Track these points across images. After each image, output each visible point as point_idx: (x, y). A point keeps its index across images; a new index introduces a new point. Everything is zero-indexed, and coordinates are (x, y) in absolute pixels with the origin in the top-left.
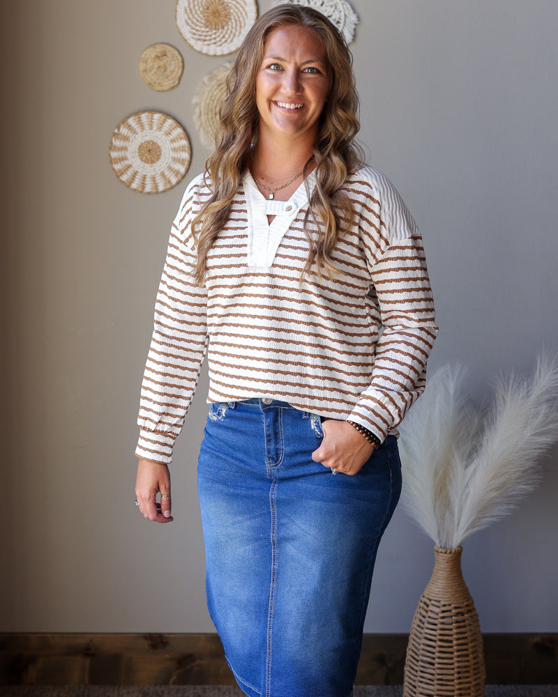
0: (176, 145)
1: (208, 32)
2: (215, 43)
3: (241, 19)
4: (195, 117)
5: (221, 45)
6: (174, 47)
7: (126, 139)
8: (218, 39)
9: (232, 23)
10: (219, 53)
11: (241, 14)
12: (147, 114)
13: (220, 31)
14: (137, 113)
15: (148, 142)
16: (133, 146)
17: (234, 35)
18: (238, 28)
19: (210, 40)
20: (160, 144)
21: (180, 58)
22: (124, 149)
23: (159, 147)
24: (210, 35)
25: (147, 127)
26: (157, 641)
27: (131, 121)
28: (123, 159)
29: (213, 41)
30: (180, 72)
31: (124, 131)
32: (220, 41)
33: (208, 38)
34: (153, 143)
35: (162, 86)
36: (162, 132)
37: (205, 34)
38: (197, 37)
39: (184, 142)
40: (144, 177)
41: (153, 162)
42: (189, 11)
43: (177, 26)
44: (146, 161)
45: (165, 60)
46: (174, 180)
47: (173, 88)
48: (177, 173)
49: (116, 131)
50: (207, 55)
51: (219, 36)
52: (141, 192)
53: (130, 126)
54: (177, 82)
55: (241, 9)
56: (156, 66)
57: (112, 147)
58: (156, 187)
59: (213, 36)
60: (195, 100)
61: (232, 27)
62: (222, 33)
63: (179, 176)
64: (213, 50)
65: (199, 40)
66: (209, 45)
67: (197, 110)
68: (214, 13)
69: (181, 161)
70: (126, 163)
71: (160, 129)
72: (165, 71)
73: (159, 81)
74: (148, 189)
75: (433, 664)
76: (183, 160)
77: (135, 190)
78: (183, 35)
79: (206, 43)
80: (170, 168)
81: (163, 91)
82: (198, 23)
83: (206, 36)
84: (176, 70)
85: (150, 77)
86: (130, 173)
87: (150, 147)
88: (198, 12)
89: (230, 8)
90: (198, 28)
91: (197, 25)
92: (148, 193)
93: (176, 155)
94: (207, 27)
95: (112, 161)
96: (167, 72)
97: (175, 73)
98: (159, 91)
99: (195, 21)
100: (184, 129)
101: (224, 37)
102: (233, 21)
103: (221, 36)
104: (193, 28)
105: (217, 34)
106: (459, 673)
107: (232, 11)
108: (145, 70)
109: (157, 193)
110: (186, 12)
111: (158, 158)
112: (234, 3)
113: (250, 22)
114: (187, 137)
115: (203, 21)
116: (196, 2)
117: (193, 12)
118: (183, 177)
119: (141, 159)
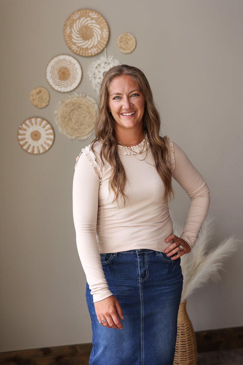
0: (48, 132)
1: (60, 82)
3: (75, 76)
4: (56, 119)
5: (66, 87)
6: (45, 88)
7: (25, 130)
8: (65, 85)
9: (71, 78)
10: (66, 91)
11: (75, 73)
12: (34, 119)
13: (66, 81)
14: (30, 119)
15: (35, 131)
16: (28, 133)
17: (72, 83)
18: (74, 80)
19: (61, 85)
20: (40, 132)
21: (48, 94)
22: (24, 134)
24: (62, 83)
25: (34, 124)
26: (46, 351)
27: (27, 122)
28: (25, 139)
29: (63, 86)
30: (48, 99)
31: (24, 126)
32: (66, 85)
33: (60, 84)
34: (37, 132)
35: (40, 105)
36: (41, 127)
37: (59, 82)
38: (56, 84)
39: (51, 131)
40: (34, 147)
41: (37, 140)
42: (52, 72)
43: (47, 80)
44: (34, 140)
45: (41, 94)
46: (47, 148)
47: (46, 106)
48: (48, 145)
49: (20, 126)
50: (60, 92)
52: (33, 154)
53: (26, 124)
54: (47, 104)
55: (75, 71)
56: (38, 97)
57: (18, 134)
58: (39, 151)
59: (63, 83)
60: (56, 112)
61: (71, 79)
62: (67, 82)
63: (49, 146)
64: (63, 90)
65: (56, 85)
67: (57, 117)
68: (63, 73)
69: (50, 139)
70: (25, 141)
71: (40, 125)
72: (42, 98)
73: (39, 103)
74: (36, 152)
77: (29, 153)
78: (50, 83)
79: (60, 86)
80: (45, 143)
81: (42, 108)
82: (56, 78)
83: (60, 83)
85: (36, 102)
86: (27, 145)
87: (36, 134)
88: (56, 73)
90: (56, 80)
91: (55, 79)
92: (36, 154)
93: (48, 137)
94: (60, 79)
95: (19, 140)
97: (46, 100)
98: (39, 108)
99: (54, 77)
100: (51, 125)
101: (67, 84)
102: (71, 76)
103: (67, 83)
105: (65, 82)
107: (71, 72)
108: (33, 100)
109: (39, 154)
110: (50, 73)
111: (40, 138)
112: (71, 68)
113: (79, 77)
114: (53, 129)
115: (58, 77)
116: (55, 68)
117: (54, 72)
118: (51, 146)
119: (32, 139)
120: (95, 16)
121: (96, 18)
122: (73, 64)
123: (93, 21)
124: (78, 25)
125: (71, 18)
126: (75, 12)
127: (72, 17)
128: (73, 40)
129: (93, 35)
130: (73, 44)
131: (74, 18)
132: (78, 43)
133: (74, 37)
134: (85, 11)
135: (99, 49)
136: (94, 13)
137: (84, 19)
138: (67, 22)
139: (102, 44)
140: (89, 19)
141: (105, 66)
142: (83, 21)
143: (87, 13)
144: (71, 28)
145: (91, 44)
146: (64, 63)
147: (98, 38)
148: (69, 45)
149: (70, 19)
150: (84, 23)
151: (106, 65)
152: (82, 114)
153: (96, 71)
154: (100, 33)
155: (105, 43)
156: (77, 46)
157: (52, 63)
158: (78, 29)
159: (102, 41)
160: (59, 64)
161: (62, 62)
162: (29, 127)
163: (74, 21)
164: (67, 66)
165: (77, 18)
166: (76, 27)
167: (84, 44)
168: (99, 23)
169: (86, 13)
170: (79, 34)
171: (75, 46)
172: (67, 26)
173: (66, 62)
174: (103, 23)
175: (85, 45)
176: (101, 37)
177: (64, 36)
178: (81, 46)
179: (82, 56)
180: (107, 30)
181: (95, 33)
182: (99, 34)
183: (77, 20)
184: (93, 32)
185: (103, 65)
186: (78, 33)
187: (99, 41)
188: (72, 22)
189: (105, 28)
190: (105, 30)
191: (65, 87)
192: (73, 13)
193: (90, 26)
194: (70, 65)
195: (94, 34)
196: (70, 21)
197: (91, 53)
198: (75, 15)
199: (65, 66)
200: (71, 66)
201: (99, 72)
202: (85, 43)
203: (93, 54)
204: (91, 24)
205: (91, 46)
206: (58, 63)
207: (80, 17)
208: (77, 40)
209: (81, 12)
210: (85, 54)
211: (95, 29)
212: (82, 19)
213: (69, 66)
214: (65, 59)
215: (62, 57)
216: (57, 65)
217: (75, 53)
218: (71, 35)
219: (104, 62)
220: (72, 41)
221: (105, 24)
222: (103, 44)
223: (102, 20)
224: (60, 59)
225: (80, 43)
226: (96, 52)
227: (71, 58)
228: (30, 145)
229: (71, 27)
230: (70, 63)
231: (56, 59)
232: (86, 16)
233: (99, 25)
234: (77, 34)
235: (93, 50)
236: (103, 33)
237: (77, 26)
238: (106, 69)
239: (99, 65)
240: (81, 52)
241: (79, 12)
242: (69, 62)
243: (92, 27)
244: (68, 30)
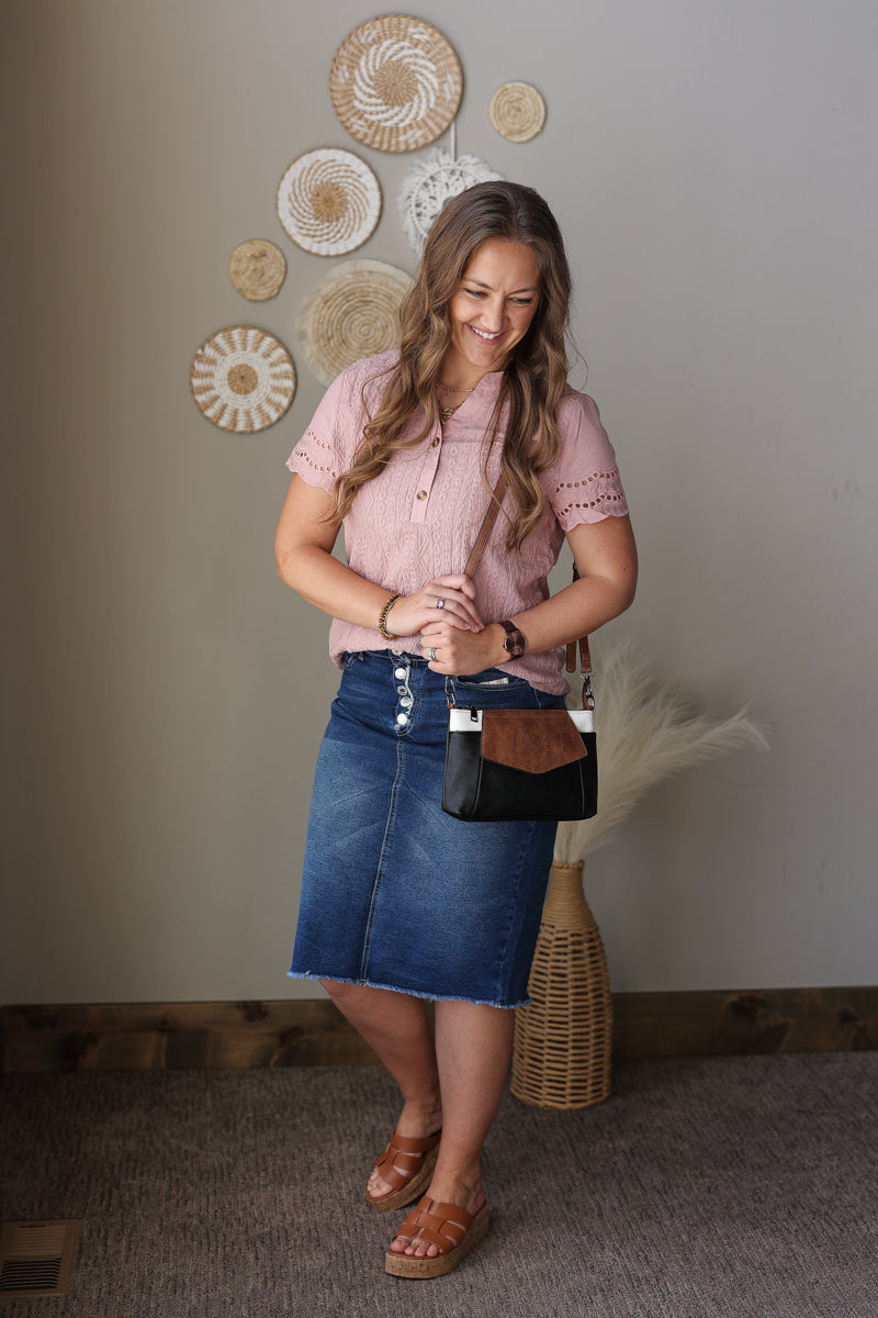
0: (277, 370)
1: (318, 225)
2: (328, 240)
3: (361, 208)
5: (335, 242)
6: (275, 245)
7: (212, 362)
8: (332, 234)
9: (350, 214)
10: (333, 253)
11: (361, 202)
12: (239, 330)
13: (334, 224)
14: (226, 329)
15: (241, 366)
16: (221, 373)
17: (352, 230)
18: (357, 220)
19: (321, 236)
20: (256, 368)
21: (283, 261)
22: (211, 375)
23: (255, 373)
24: (322, 230)
25: (239, 347)
26: (253, 1011)
27: (219, 339)
28: (210, 388)
29: (325, 237)
30: (281, 279)
31: (209, 351)
32: (334, 236)
33: (319, 233)
34: (247, 367)
35: (256, 294)
36: (260, 354)
37: (315, 228)
38: (304, 232)
39: (287, 367)
40: (236, 412)
41: (247, 392)
42: (291, 199)
43: (280, 220)
44: (238, 391)
45: (263, 261)
46: (274, 416)
47: (270, 298)
48: (277, 406)
49: (200, 352)
50: (317, 255)
51: (333, 230)
52: (232, 431)
53: (217, 345)
54: (276, 292)
55: (361, 196)
56: (252, 268)
57: (193, 373)
58: (252, 425)
59: (326, 231)
61: (350, 219)
62: (336, 226)
63: (281, 410)
64: (325, 248)
65: (307, 235)
66: (319, 242)
68: (326, 201)
69: (283, 391)
70: (212, 393)
71: (256, 349)
72: (262, 275)
73: (253, 288)
74: (241, 427)
75: (543, 1003)
76: (285, 390)
77: (223, 429)
78: (287, 229)
79: (317, 239)
80: (269, 401)
81: (256, 301)
82: (305, 214)
83: (316, 230)
84: (277, 276)
85: (243, 281)
86: (217, 406)
87: (243, 374)
88: (306, 199)
89: (347, 194)
90: (305, 220)
91: (304, 217)
92: (241, 433)
93: (277, 383)
94: (317, 219)
96: (263, 278)
97: (274, 280)
98: (251, 300)
99: (301, 210)
100: (287, 350)
101: (339, 231)
102: (351, 210)
103: (336, 230)
104: (299, 221)
105: (332, 227)
106: (574, 1014)
107: (349, 198)
108: (236, 272)
109: (252, 432)
110: (290, 200)
111: (254, 388)
112: (351, 187)
113: (374, 212)
114: (292, 360)
115: (312, 212)
116: (303, 187)
117: (300, 199)
118: (286, 411)
119: (232, 388)
120: (425, 37)
121: (428, 42)
122: (355, 176)
123: (418, 51)
124: (374, 60)
125: (353, 37)
126: (366, 23)
127: (357, 36)
128: (356, 103)
129: (417, 91)
130: (355, 114)
131: (363, 40)
132: (371, 113)
133: (359, 94)
134: (395, 19)
135: (431, 130)
136: (421, 27)
137: (392, 44)
138: (342, 52)
139: (438, 119)
140: (406, 44)
141: (450, 183)
142: (388, 48)
143: (402, 26)
144: (353, 68)
145: (407, 115)
146: (330, 170)
147: (428, 101)
148: (344, 118)
149: (351, 43)
150: (391, 57)
151: (455, 177)
152: (377, 318)
153: (424, 195)
154: (436, 87)
155: (449, 116)
156: (366, 121)
157: (295, 171)
158: (372, 73)
159: (439, 110)
160: (314, 175)
161: (323, 167)
162: (223, 353)
163: (362, 49)
164: (338, 180)
165: (370, 39)
166: (368, 65)
167: (386, 115)
168: (434, 56)
169: (398, 27)
170: (374, 89)
171: (362, 122)
172: (340, 63)
173: (336, 169)
174: (448, 56)
175: (392, 117)
176: (437, 98)
177: (332, 90)
178: (380, 121)
179: (378, 150)
180: (458, 78)
181: (422, 83)
182: (434, 89)
183: (371, 45)
184: (417, 81)
185: (444, 177)
186: (372, 83)
187: (431, 110)
188: (356, 52)
189: (451, 72)
190: (450, 78)
191: (333, 240)
192: (361, 26)
193: (409, 63)
194: (348, 177)
195: (420, 88)
196: (351, 48)
197: (406, 141)
198: (366, 33)
199: (333, 181)
200: (350, 180)
201: (434, 198)
202: (391, 113)
203: (412, 147)
204: (411, 60)
205: (407, 122)
206: (312, 171)
207: (380, 38)
208: (367, 104)
209: (382, 23)
210: (389, 147)
211: (422, 75)
212: (386, 44)
213: (344, 180)
214: (333, 161)
215: (323, 155)
216: (309, 178)
217: (360, 141)
218: (352, 90)
219: (444, 170)
220: (354, 107)
221: (453, 60)
222: (443, 117)
223: (444, 49)
224: (318, 161)
225: (377, 113)
226: (421, 142)
227: (349, 158)
228: (224, 407)
229: (353, 66)
230: (346, 171)
231: (306, 161)
232: (398, 34)
233: (434, 63)
234: (368, 85)
235: (413, 134)
236: (446, 87)
237: (371, 63)
238: (452, 189)
239: (432, 178)
240: (378, 138)
241: (378, 24)
242: (344, 168)
243: (412, 67)
244: (343, 74)
